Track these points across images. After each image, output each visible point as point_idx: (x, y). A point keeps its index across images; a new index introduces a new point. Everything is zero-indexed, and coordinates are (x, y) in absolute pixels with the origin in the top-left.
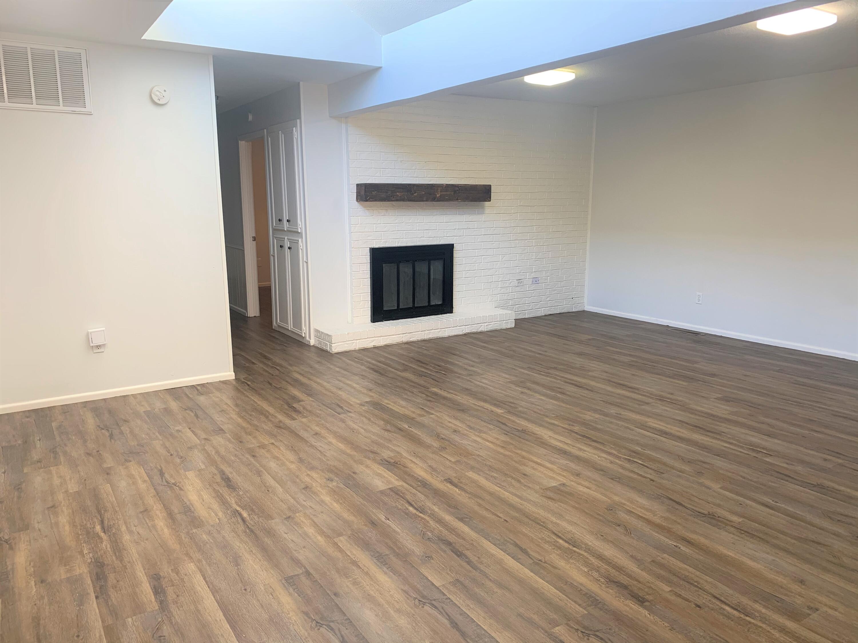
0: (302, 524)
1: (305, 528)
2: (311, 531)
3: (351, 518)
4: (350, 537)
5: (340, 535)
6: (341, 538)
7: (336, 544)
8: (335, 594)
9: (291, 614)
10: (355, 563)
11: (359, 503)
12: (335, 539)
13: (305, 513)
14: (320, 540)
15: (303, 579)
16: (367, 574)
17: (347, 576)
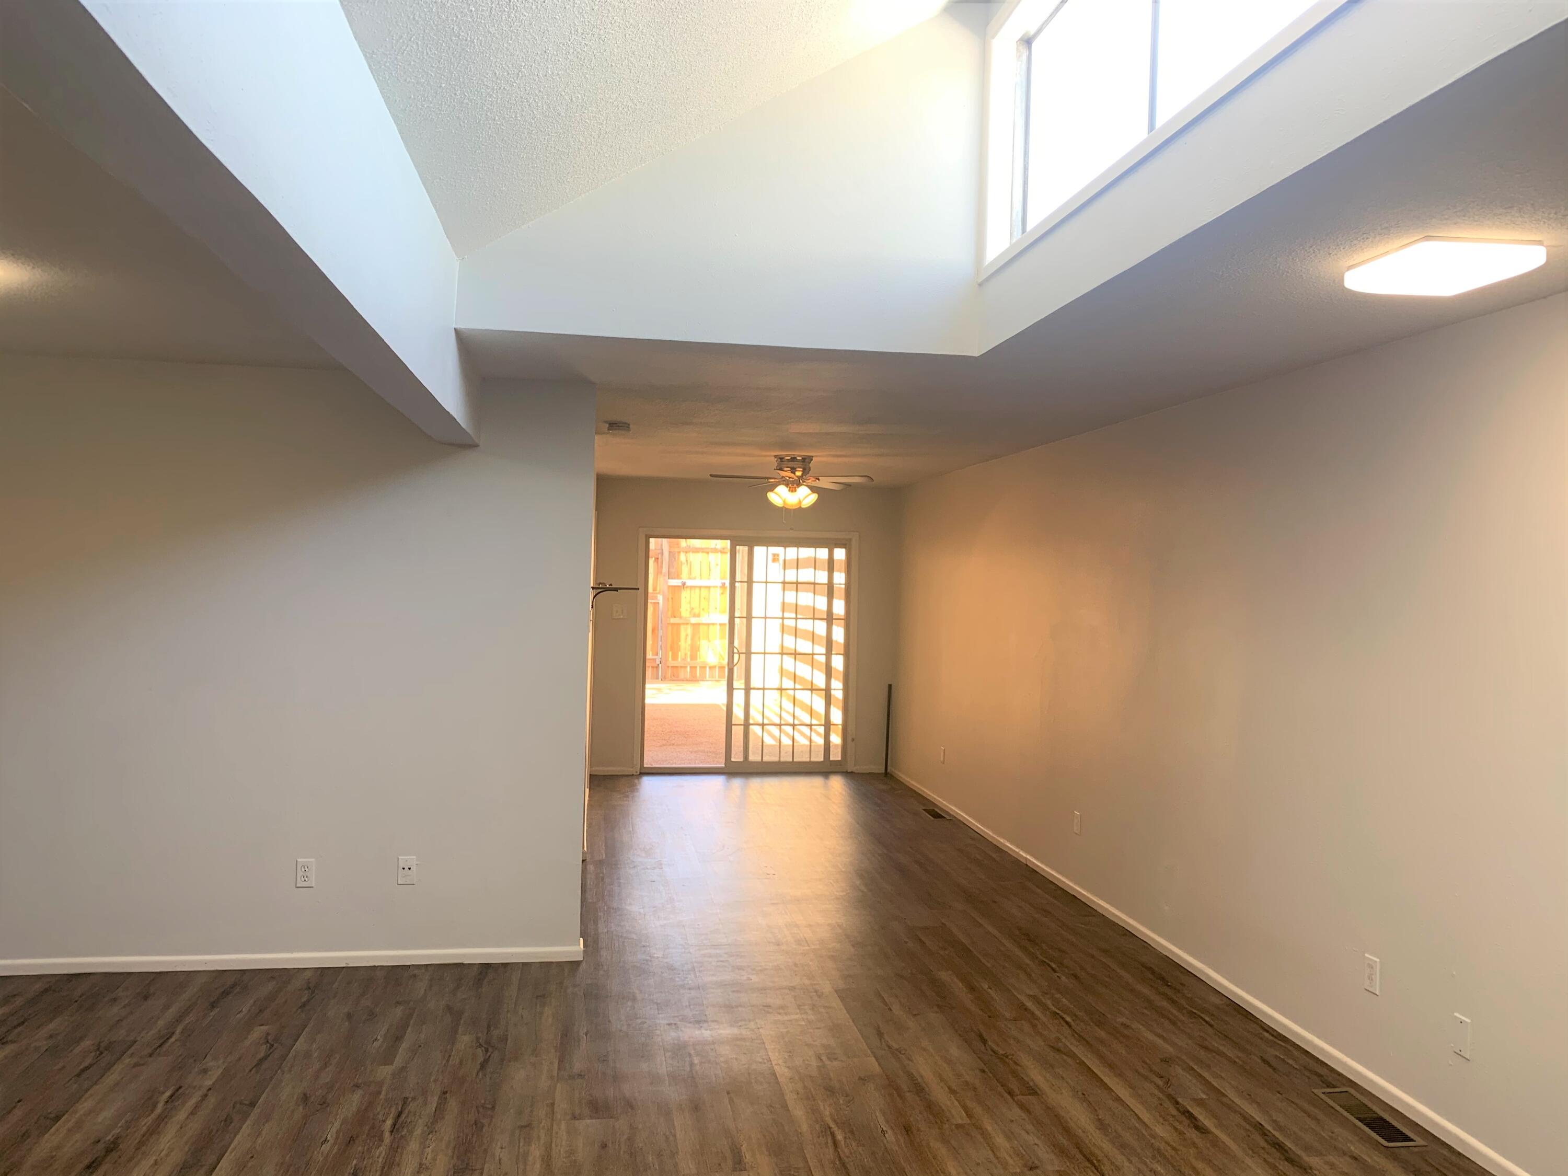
0: (1012, 1154)
1: (1008, 1147)
2: (1000, 1140)
3: (935, 1144)
4: (947, 1120)
5: (959, 1126)
6: (960, 1122)
7: (969, 1115)
8: (983, 1071)
9: (1032, 1066)
10: (952, 1091)
11: (914, 1165)
12: (969, 1122)
13: (1005, 1168)
14: (989, 1127)
15: (1017, 1091)
16: (942, 1080)
17: (967, 1083)
